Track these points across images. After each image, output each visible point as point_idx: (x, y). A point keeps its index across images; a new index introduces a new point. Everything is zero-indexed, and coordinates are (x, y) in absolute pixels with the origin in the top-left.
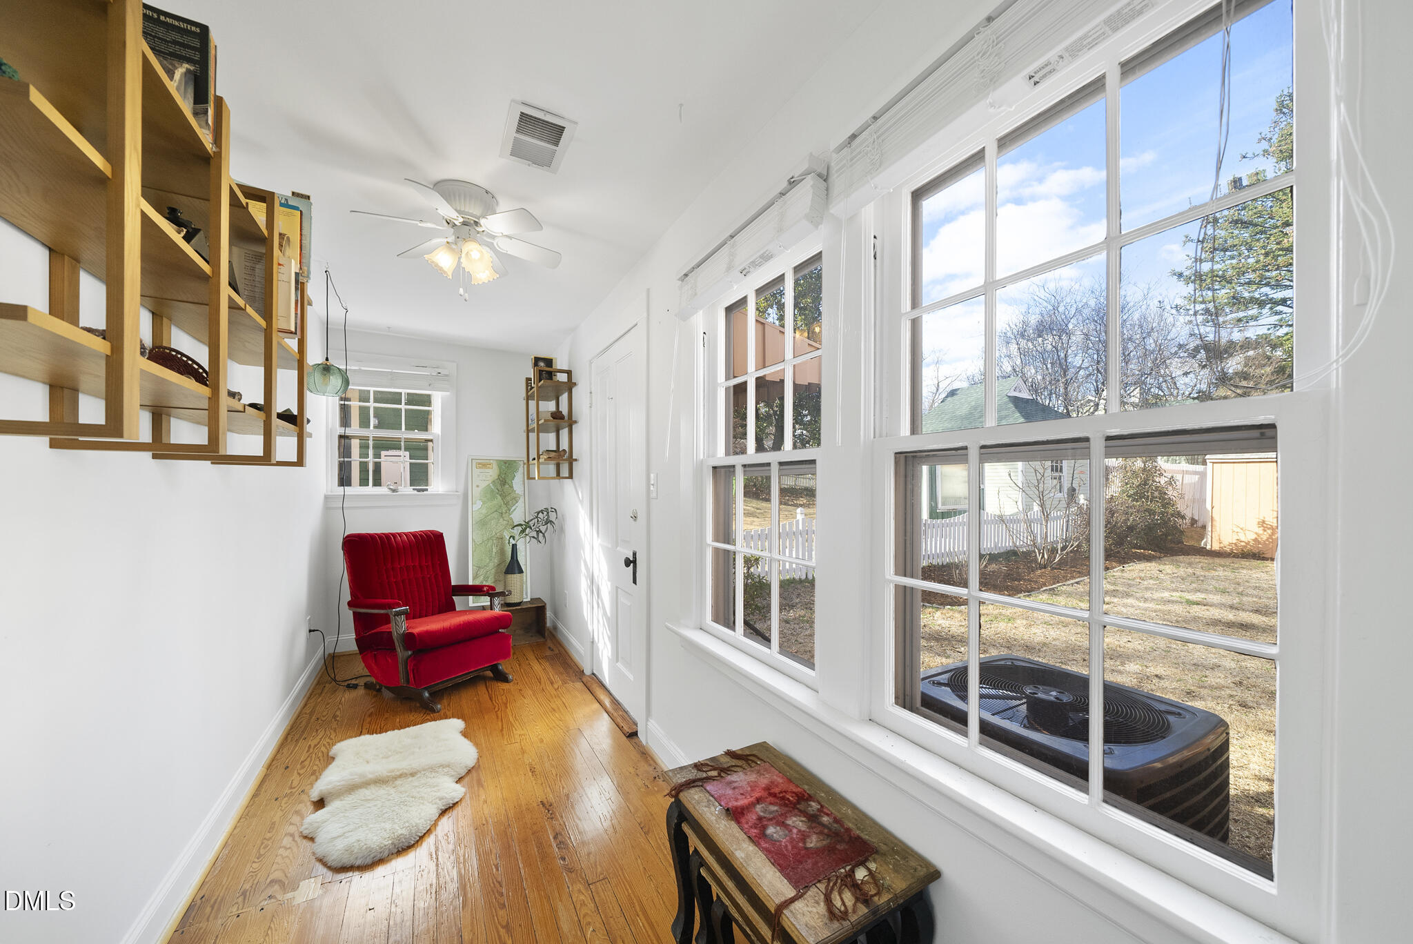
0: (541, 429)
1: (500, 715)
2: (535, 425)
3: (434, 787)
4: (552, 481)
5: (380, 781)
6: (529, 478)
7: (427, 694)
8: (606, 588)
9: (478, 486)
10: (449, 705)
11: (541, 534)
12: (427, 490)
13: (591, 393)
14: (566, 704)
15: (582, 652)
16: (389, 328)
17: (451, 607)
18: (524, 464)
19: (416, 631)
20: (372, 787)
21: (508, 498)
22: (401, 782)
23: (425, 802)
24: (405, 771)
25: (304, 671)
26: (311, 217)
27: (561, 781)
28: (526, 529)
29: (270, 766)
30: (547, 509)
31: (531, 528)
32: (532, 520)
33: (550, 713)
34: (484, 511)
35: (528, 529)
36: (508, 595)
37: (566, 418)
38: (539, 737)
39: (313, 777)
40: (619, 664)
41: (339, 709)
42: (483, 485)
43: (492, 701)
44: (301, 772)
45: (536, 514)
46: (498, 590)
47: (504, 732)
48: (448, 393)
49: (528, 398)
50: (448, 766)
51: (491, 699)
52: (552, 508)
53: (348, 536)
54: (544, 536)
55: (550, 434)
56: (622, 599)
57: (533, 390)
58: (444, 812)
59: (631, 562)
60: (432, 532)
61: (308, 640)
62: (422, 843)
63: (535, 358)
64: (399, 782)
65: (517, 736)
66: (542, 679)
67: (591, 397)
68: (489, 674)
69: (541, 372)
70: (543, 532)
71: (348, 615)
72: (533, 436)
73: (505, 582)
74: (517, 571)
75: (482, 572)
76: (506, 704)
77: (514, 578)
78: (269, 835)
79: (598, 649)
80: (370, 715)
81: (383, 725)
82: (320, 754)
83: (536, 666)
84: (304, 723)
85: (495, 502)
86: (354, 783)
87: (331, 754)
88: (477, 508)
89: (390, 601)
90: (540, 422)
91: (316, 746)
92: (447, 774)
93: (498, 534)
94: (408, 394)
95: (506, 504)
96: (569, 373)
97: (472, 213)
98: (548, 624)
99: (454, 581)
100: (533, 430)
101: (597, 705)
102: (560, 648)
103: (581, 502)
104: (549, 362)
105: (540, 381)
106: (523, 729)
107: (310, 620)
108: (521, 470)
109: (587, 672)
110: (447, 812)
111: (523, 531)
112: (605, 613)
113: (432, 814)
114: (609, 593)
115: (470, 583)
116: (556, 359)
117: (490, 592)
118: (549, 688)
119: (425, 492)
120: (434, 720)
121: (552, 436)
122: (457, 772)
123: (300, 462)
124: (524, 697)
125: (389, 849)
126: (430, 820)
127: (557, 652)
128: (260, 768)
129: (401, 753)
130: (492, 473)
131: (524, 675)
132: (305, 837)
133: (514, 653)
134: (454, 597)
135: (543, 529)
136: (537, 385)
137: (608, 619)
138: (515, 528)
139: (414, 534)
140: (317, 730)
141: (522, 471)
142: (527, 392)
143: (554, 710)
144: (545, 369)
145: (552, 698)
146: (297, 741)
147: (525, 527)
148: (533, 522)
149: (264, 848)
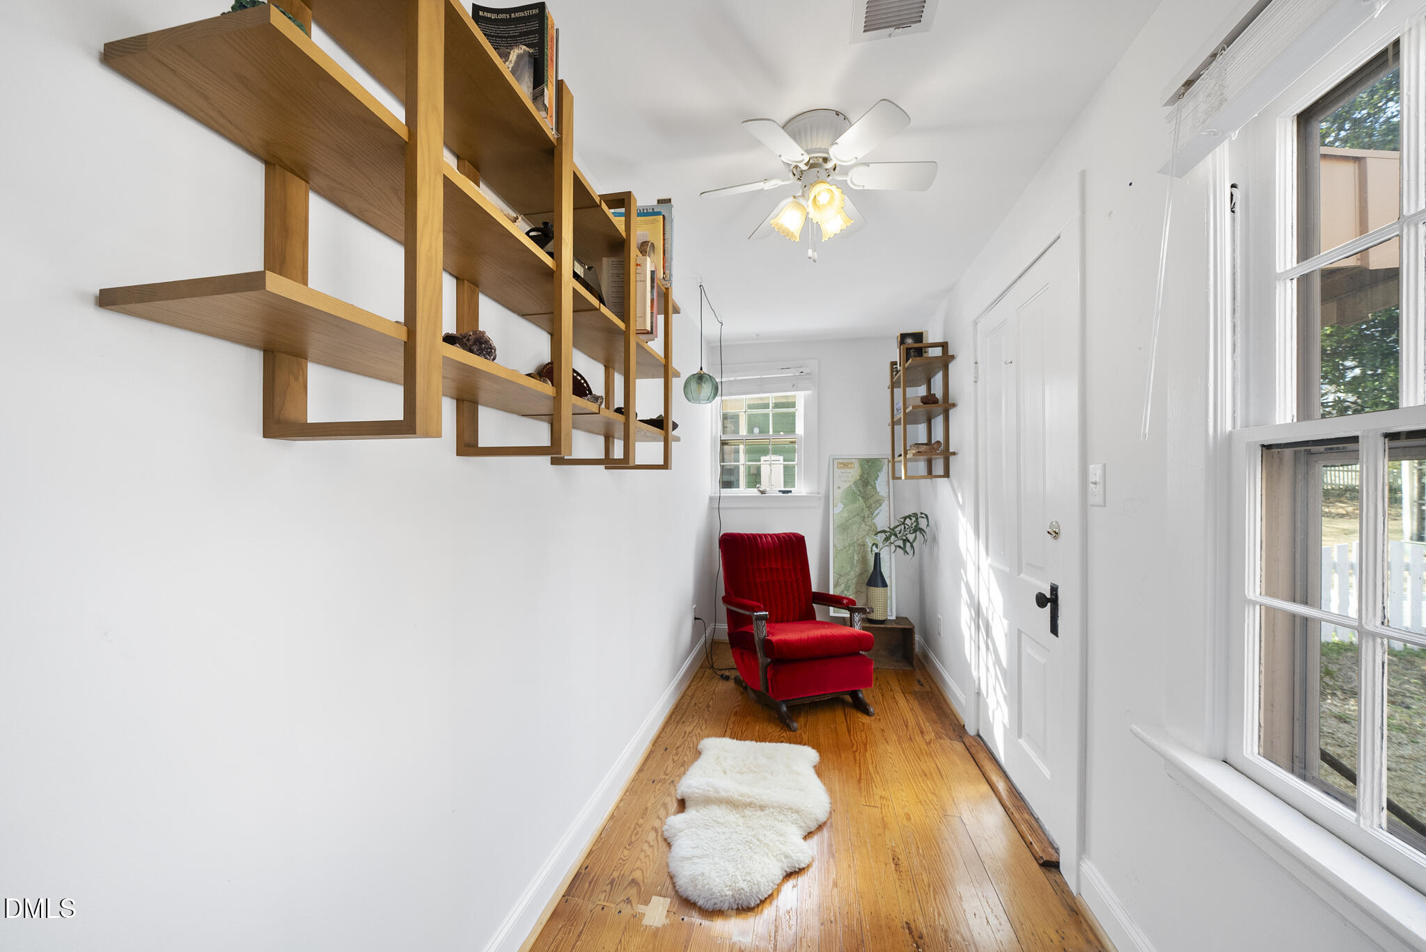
0: (910, 419)
1: (858, 758)
2: (902, 415)
3: (781, 835)
4: (922, 481)
5: (733, 804)
6: (894, 478)
7: (784, 708)
8: (1000, 628)
9: (839, 488)
10: (805, 725)
11: (908, 544)
12: (790, 492)
13: (976, 363)
14: (942, 771)
15: (963, 702)
16: (758, 335)
17: (809, 616)
18: (889, 461)
19: (774, 638)
20: (724, 806)
21: (871, 501)
22: (749, 813)
23: (770, 854)
24: (755, 801)
25: (689, 655)
26: (672, 219)
27: (935, 899)
28: (890, 536)
29: (655, 743)
30: (915, 515)
31: (896, 536)
32: (898, 526)
33: (919, 778)
34: (845, 514)
35: (893, 537)
36: (869, 613)
37: (941, 401)
38: (906, 810)
39: (682, 769)
40: (1022, 742)
41: (712, 698)
42: (845, 486)
43: (850, 736)
44: (675, 758)
45: (902, 520)
46: (859, 605)
47: (862, 785)
48: (810, 392)
49: (893, 385)
50: (797, 812)
51: (849, 731)
52: (922, 513)
53: (724, 535)
54: (912, 546)
55: (919, 425)
56: (1028, 650)
57: (898, 375)
58: (789, 875)
59: (1049, 600)
60: (794, 534)
61: (694, 626)
62: (762, 910)
63: (901, 334)
64: (747, 812)
65: (877, 798)
66: (909, 723)
67: (976, 369)
68: (848, 698)
69: (908, 350)
70: (911, 541)
71: (722, 609)
72: (899, 429)
73: (867, 595)
74: (880, 584)
75: (842, 580)
76: (865, 745)
77: (877, 592)
78: (641, 821)
79: (986, 705)
80: (736, 714)
81: (744, 729)
82: (691, 745)
83: (902, 703)
84: (686, 704)
85: (857, 505)
86: (708, 796)
87: (700, 747)
88: (838, 510)
89: (756, 603)
90: (908, 411)
91: (690, 733)
92: (795, 822)
93: (860, 540)
94: (775, 397)
95: (869, 507)
96: (944, 346)
97: (821, 148)
98: (917, 649)
99: (814, 589)
100: (899, 422)
101: (986, 788)
102: (932, 685)
103: (962, 507)
104: (918, 337)
105: (907, 360)
106: (884, 790)
107: (695, 609)
108: (885, 469)
109: (971, 731)
110: (792, 877)
111: (887, 539)
112: (998, 661)
113: (775, 875)
114: (1006, 635)
115: (831, 592)
116: (927, 332)
117: (848, 604)
118: (918, 738)
119: (789, 494)
120: (790, 741)
121: (922, 428)
122: (806, 823)
123: (666, 466)
124: (887, 742)
125: (730, 903)
126: (773, 882)
127: (927, 688)
128: (648, 743)
129: (755, 772)
130: (854, 473)
131: (888, 711)
132: (665, 840)
133: (877, 679)
134: (814, 605)
135: (911, 537)
136: (904, 366)
137: (1004, 673)
138: (879, 535)
139: (777, 536)
140: (693, 718)
141: (887, 470)
142: (892, 377)
143: (925, 775)
144: (913, 344)
145: (922, 754)
146: (678, 722)
147: (890, 534)
148: (899, 528)
149: (635, 835)
